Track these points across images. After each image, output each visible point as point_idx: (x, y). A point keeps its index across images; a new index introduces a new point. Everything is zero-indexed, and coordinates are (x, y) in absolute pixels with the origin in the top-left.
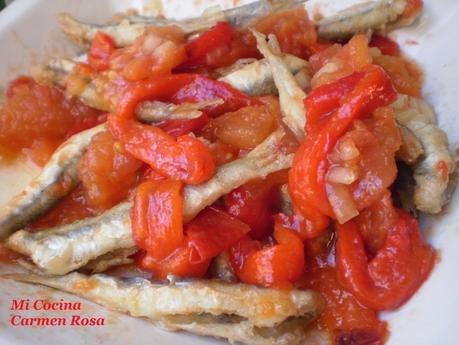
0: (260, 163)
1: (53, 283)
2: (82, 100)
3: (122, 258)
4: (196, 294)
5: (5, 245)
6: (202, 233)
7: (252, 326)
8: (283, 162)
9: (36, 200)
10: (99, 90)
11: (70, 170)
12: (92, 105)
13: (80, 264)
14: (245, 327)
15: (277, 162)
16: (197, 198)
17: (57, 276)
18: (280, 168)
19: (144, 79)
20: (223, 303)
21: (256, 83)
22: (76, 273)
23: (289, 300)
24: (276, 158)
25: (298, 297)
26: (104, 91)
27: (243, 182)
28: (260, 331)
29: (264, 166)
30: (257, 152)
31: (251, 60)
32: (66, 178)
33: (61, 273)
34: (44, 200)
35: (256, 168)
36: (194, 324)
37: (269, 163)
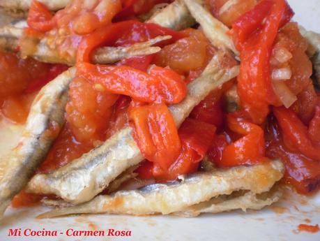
0: (215, 77)
1: (83, 209)
2: (36, 58)
3: (130, 174)
4: (208, 184)
5: (27, 191)
6: (192, 138)
7: (254, 194)
8: (231, 73)
9: (35, 147)
10: (52, 46)
11: (53, 116)
12: (45, 61)
13: (103, 188)
14: (249, 197)
15: (226, 74)
16: (180, 113)
17: (85, 203)
18: (230, 78)
19: (94, 31)
20: (231, 184)
21: (176, 22)
22: (101, 196)
23: (272, 169)
24: (224, 72)
25: (275, 165)
26: (57, 47)
27: (207, 94)
28: (260, 196)
29: (219, 79)
30: (208, 69)
31: (164, 4)
32: (54, 123)
33: (87, 199)
34: (43, 145)
35: (213, 81)
36: (213, 205)
37: (221, 76)
